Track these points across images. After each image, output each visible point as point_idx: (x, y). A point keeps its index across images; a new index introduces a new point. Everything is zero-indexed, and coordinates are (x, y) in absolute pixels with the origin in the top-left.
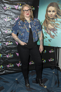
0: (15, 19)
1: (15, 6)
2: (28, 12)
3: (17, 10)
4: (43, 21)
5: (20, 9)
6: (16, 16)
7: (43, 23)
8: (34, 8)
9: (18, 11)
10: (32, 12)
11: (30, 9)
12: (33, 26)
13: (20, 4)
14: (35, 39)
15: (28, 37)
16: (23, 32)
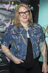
0: (6, 24)
1: (5, 5)
2: (25, 15)
3: (9, 10)
4: (46, 26)
5: (12, 10)
6: (6, 19)
7: (46, 29)
8: (32, 8)
9: (10, 12)
10: (32, 15)
11: (29, 11)
12: (32, 35)
13: (13, 3)
14: (35, 54)
15: (26, 51)
16: (18, 44)
